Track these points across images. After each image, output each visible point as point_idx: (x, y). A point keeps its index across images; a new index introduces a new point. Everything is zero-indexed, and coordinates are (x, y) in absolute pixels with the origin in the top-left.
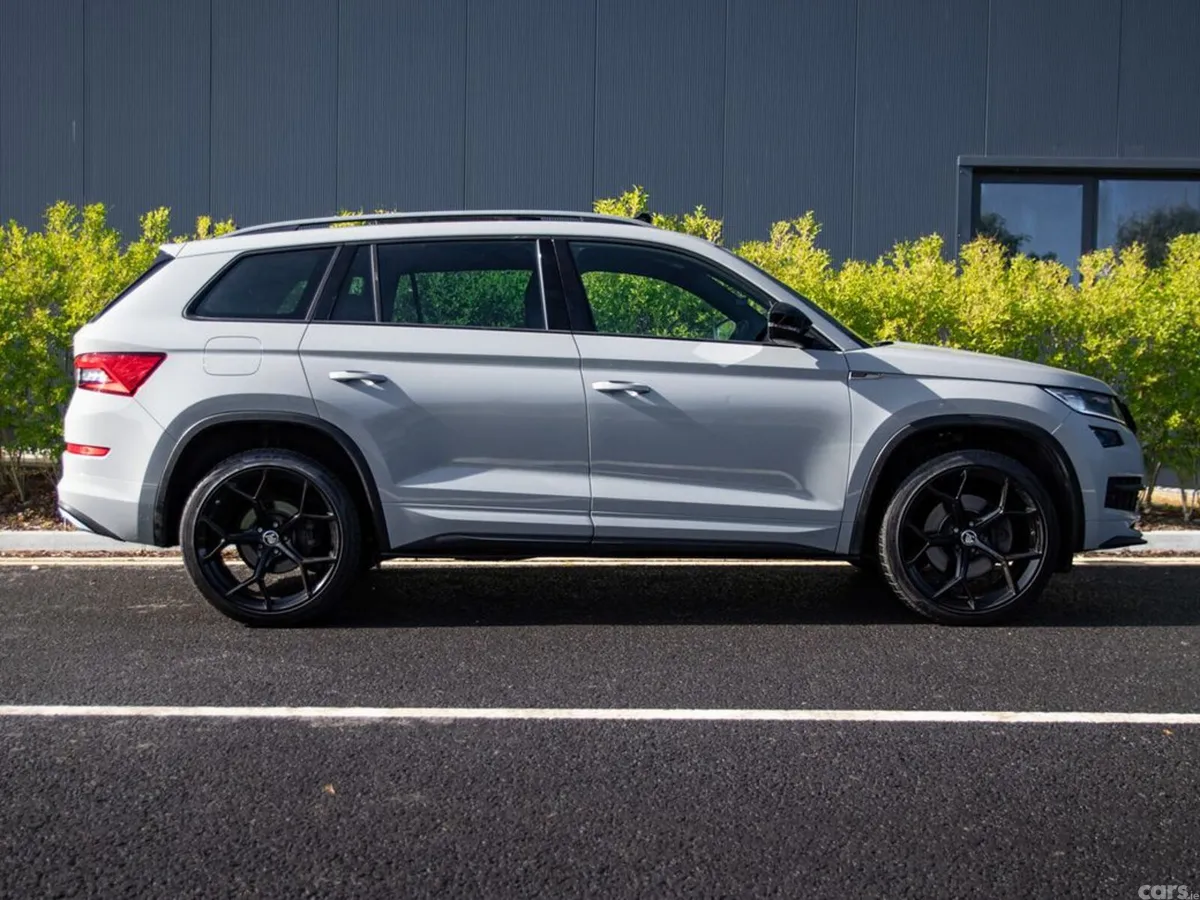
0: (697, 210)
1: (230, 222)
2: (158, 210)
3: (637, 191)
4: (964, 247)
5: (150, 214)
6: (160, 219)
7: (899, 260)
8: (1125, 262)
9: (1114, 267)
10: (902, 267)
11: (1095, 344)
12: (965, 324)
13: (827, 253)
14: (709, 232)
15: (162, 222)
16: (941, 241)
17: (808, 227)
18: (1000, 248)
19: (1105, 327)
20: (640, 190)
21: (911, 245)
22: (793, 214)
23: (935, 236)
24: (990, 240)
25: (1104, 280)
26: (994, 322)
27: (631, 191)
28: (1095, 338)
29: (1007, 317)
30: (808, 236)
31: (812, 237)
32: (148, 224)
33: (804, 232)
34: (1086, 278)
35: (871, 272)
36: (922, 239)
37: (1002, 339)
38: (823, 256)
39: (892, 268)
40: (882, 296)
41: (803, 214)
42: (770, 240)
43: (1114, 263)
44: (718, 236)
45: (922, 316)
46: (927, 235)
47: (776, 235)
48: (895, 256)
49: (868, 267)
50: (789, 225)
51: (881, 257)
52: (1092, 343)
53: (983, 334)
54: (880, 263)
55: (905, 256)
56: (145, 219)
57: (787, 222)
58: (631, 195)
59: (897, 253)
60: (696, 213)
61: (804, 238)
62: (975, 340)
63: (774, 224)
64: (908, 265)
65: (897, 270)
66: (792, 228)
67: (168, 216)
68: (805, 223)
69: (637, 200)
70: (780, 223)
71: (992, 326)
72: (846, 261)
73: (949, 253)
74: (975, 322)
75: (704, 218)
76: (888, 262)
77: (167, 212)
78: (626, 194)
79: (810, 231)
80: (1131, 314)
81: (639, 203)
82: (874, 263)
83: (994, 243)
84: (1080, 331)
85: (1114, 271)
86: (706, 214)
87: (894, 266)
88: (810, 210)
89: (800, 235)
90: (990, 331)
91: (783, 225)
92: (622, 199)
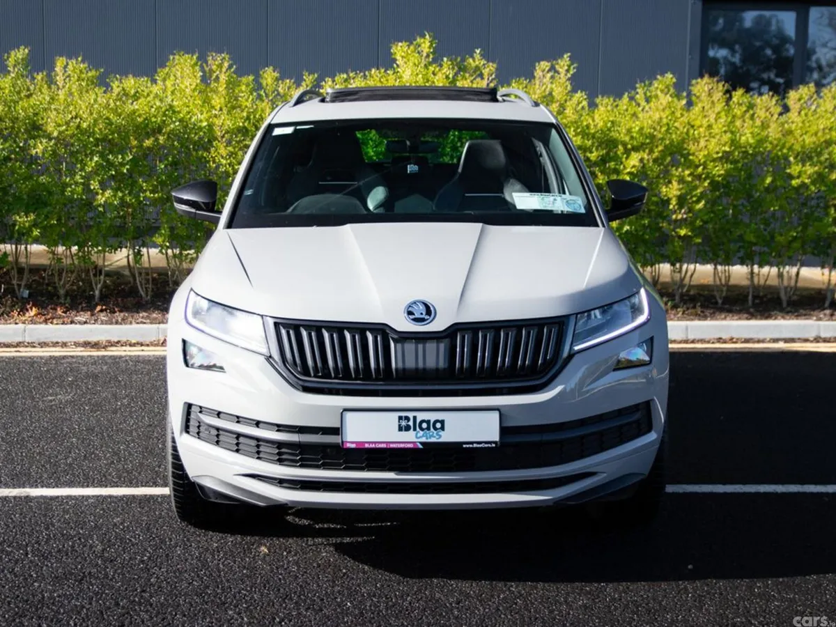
0: (476, 53)
1: (80, 59)
2: (18, 48)
3: (427, 37)
4: (694, 82)
5: (13, 53)
6: (20, 57)
7: (640, 97)
8: (825, 98)
9: (815, 99)
10: (643, 103)
11: (798, 171)
12: (693, 154)
13: (585, 94)
14: (486, 72)
15: (22, 59)
16: (674, 80)
17: (566, 68)
18: (724, 86)
19: (806, 157)
20: (430, 37)
21: (650, 84)
22: (553, 56)
23: (669, 76)
24: (715, 79)
25: (807, 110)
26: (718, 153)
27: (423, 36)
28: (798, 165)
29: (727, 149)
30: (566, 75)
31: (569, 75)
32: (11, 62)
33: (562, 71)
34: (792, 111)
35: (617, 106)
36: (659, 77)
37: (723, 167)
38: (582, 96)
39: (634, 104)
40: (629, 131)
41: (561, 56)
42: (534, 77)
43: (815, 96)
44: (493, 76)
45: (660, 148)
46: (663, 74)
47: (538, 73)
48: (637, 93)
49: (614, 101)
50: (549, 64)
51: (626, 94)
52: (795, 169)
53: (708, 162)
54: (626, 98)
55: (645, 94)
56: (8, 58)
57: (548, 62)
58: (422, 40)
59: (638, 90)
60: (475, 54)
61: (562, 75)
62: (701, 167)
63: (537, 64)
64: (648, 100)
65: (639, 105)
66: (553, 68)
67: (28, 54)
68: (564, 63)
69: (428, 44)
70: (542, 63)
71: (715, 156)
72: (597, 97)
73: (682, 87)
74: (702, 153)
75: (481, 59)
76: (632, 98)
77: (26, 51)
78: (418, 40)
79: (568, 71)
80: (828, 143)
81: (430, 48)
82: (620, 96)
83: (718, 82)
84: (786, 158)
85: (815, 103)
86: (483, 56)
87: (635, 101)
88: (567, 52)
89: (559, 74)
90: (714, 160)
91: (545, 65)
92: (415, 43)
